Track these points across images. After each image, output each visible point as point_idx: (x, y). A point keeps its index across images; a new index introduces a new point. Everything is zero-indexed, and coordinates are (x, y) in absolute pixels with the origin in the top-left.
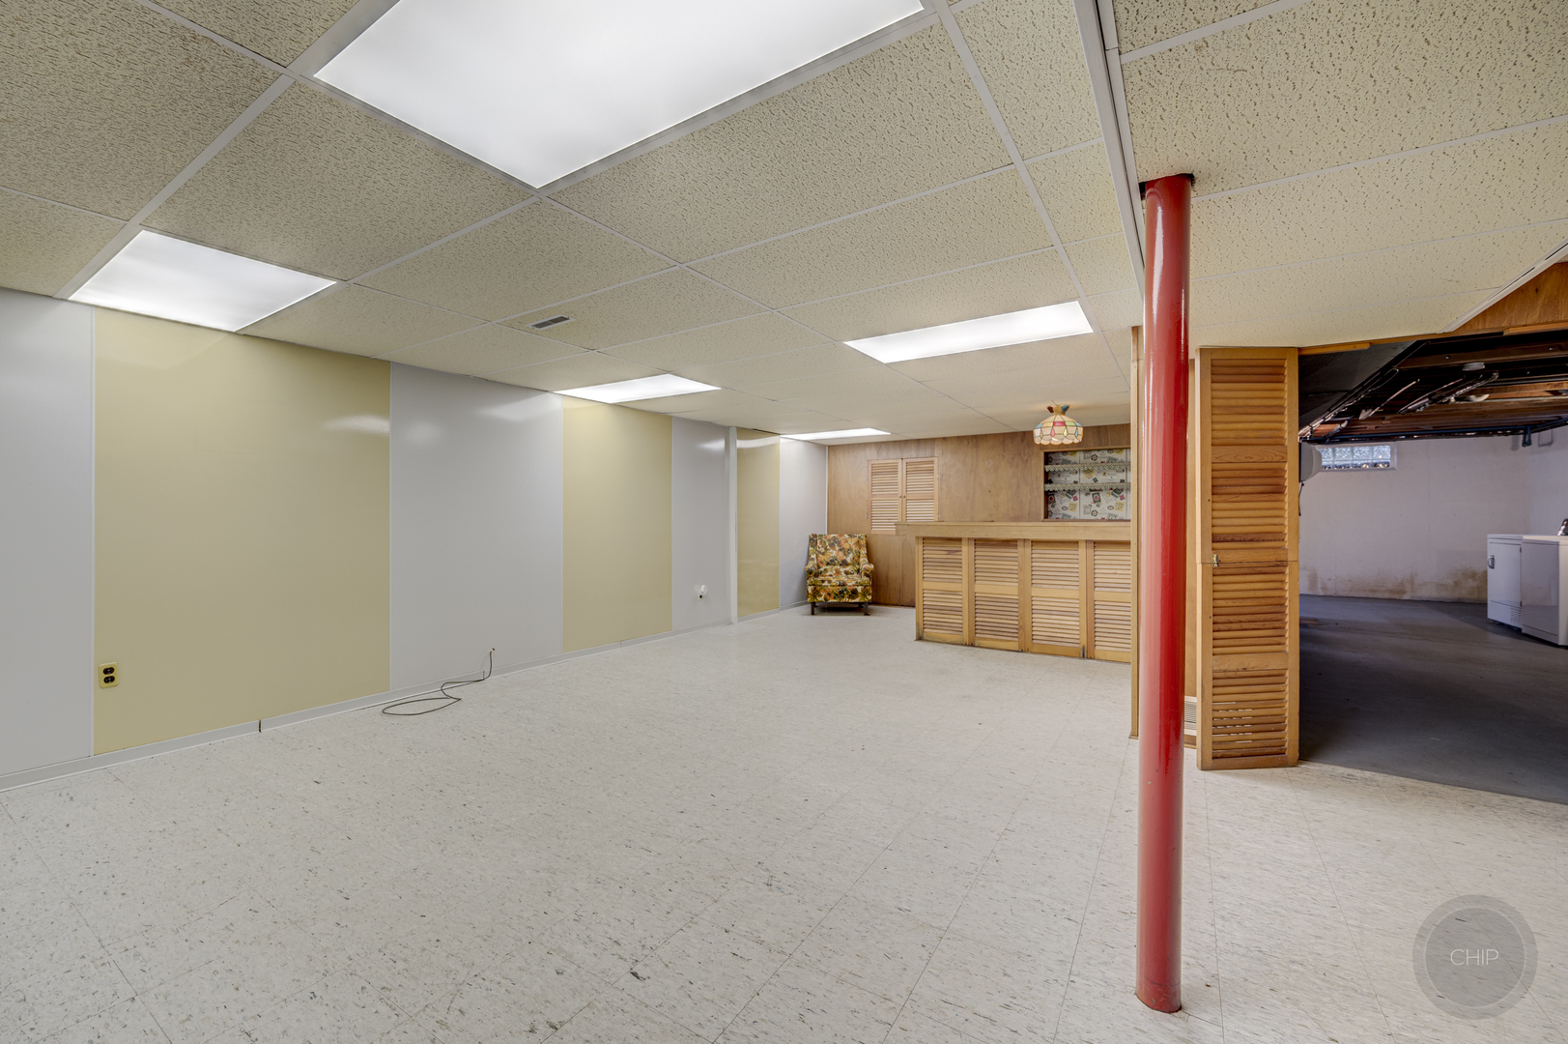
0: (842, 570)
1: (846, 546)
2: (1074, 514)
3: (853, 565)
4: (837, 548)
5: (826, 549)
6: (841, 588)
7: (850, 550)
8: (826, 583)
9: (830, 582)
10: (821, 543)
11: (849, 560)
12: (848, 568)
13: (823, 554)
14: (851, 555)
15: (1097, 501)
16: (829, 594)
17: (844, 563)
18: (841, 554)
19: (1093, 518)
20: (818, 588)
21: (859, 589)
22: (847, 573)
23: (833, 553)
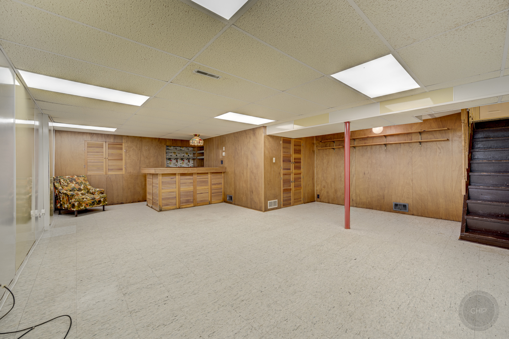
0: (79, 193)
1: (79, 181)
2: (170, 166)
3: (85, 190)
4: (74, 183)
5: (68, 183)
6: (93, 201)
7: (82, 183)
8: (85, 199)
9: (86, 198)
10: (64, 180)
11: (82, 188)
12: (82, 192)
13: (67, 186)
14: (83, 185)
15: (177, 161)
16: (87, 205)
17: (80, 190)
18: (77, 185)
19: (176, 167)
20: (81, 202)
21: (102, 200)
22: (82, 194)
23: (73, 185)
